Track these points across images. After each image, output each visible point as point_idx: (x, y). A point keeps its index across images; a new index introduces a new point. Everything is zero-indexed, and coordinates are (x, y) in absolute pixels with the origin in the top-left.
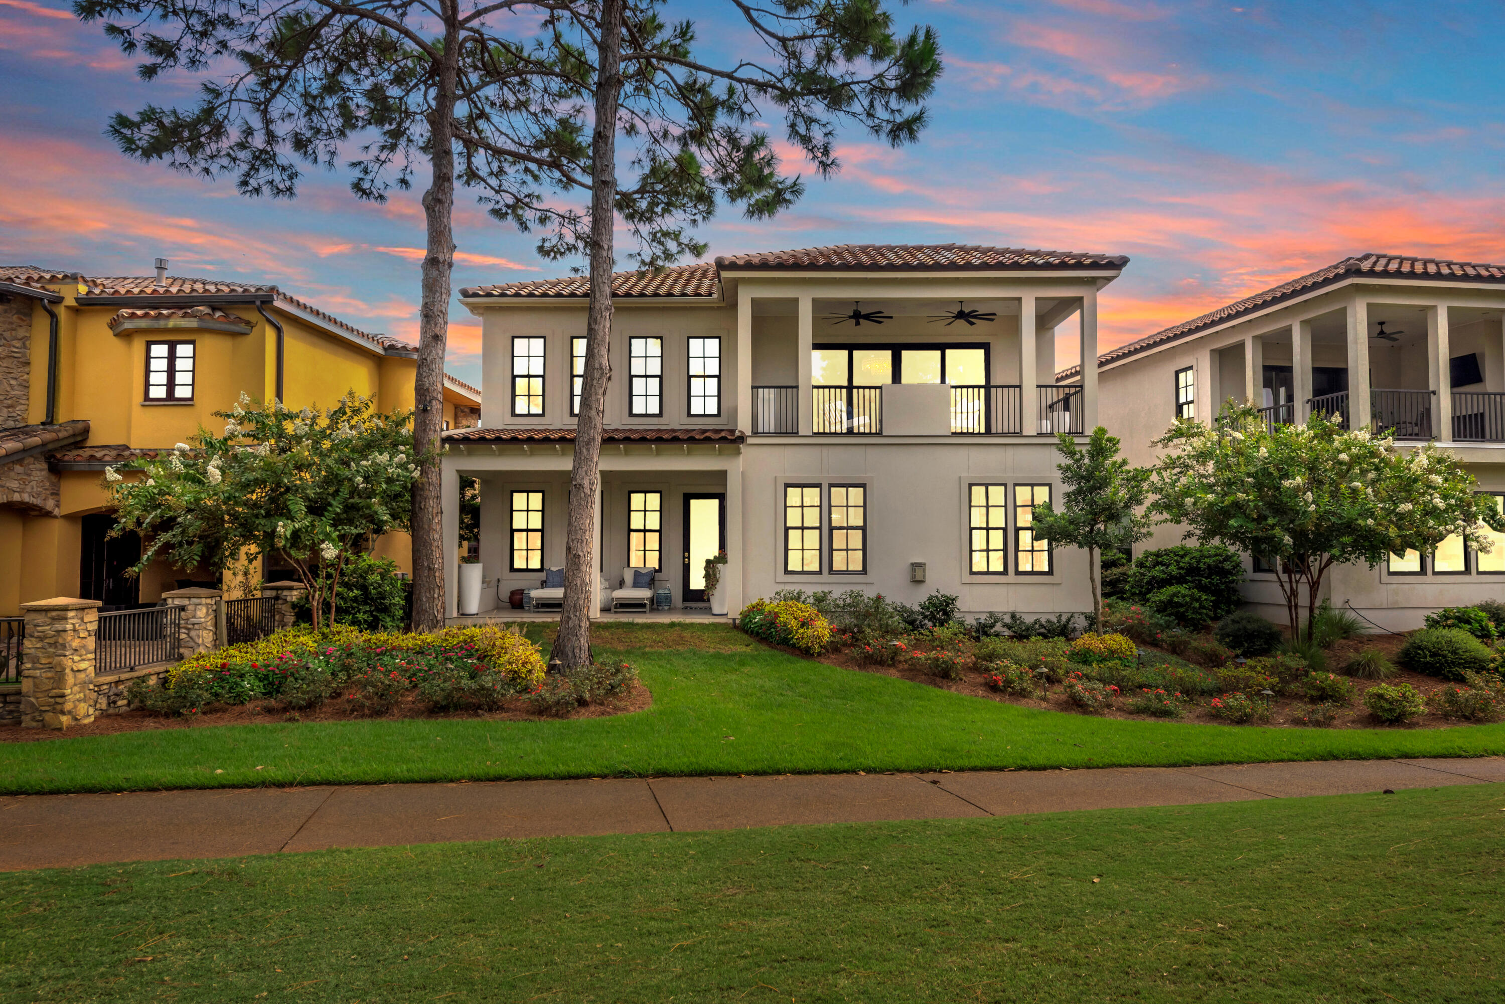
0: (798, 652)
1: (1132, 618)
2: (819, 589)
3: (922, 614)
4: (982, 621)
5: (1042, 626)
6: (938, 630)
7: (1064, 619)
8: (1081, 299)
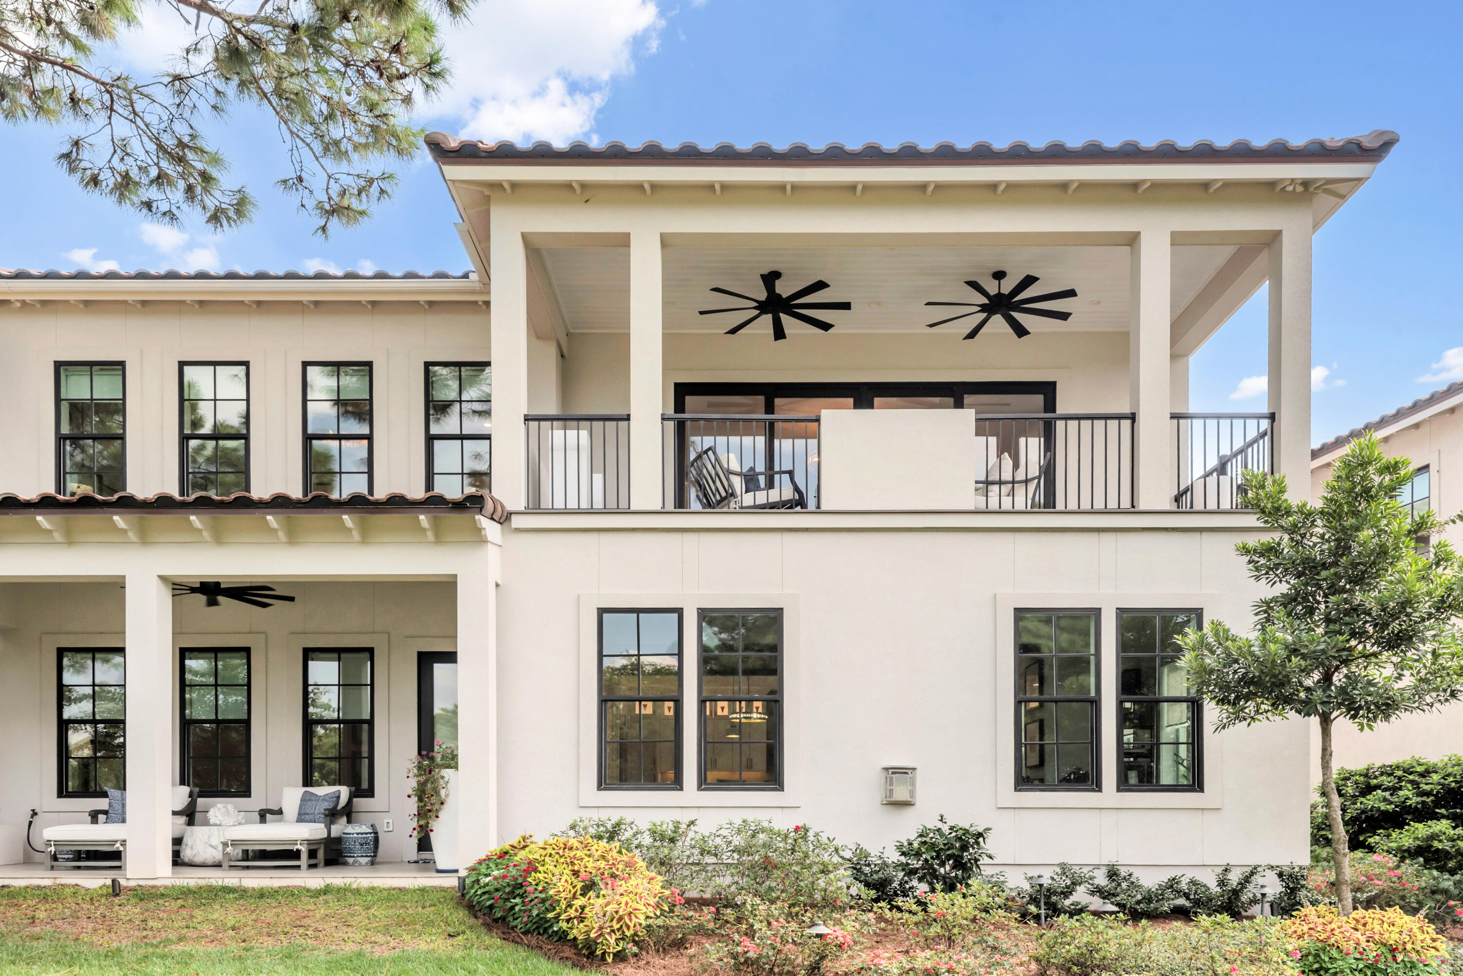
0: (568, 952)
1: (1379, 877)
2: (665, 819)
3: (904, 867)
4: (1046, 882)
5: (1179, 893)
6: (940, 901)
7: (1234, 878)
8: (1275, 236)
